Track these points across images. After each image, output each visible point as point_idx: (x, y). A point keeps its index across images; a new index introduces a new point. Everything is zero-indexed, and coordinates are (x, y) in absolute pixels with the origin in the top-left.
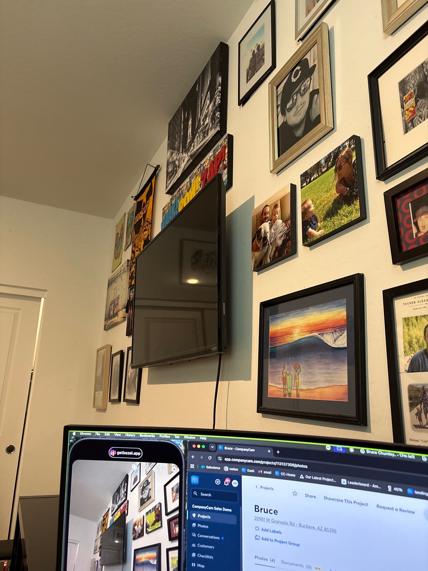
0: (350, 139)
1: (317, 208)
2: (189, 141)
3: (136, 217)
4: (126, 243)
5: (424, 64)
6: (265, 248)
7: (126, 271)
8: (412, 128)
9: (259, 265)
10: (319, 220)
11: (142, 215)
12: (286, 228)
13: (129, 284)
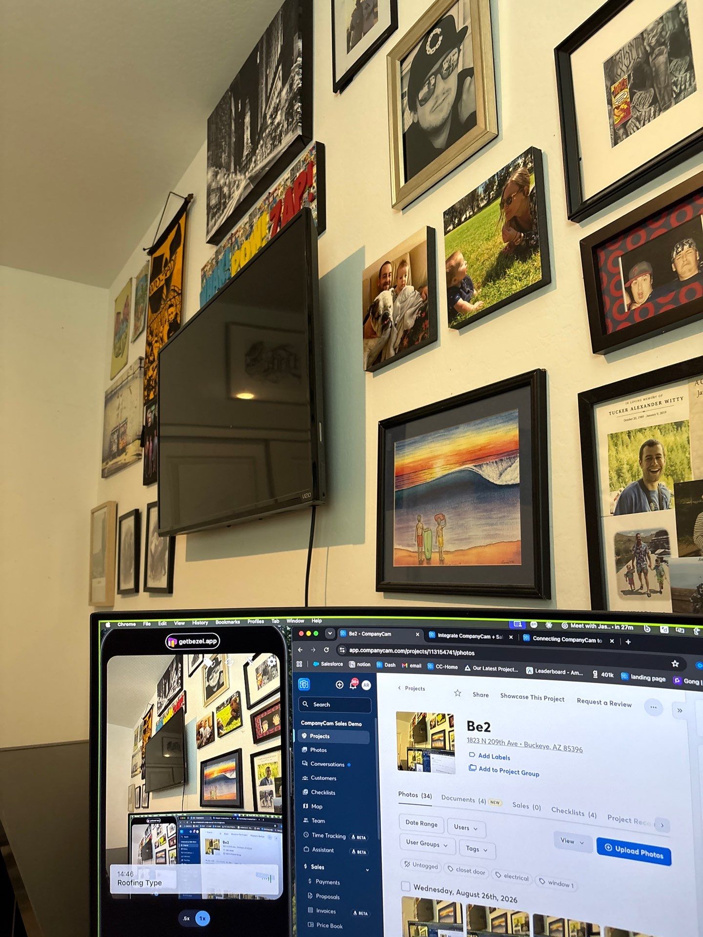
0: (526, 154)
1: (472, 266)
2: (246, 153)
3: (153, 284)
4: (134, 328)
5: (644, 34)
6: (385, 333)
7: (139, 376)
8: (624, 137)
9: (375, 361)
10: (475, 285)
11: (162, 280)
12: (421, 299)
13: (145, 400)
